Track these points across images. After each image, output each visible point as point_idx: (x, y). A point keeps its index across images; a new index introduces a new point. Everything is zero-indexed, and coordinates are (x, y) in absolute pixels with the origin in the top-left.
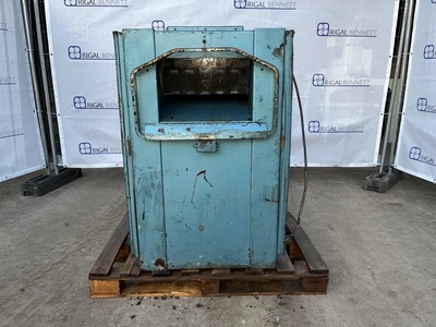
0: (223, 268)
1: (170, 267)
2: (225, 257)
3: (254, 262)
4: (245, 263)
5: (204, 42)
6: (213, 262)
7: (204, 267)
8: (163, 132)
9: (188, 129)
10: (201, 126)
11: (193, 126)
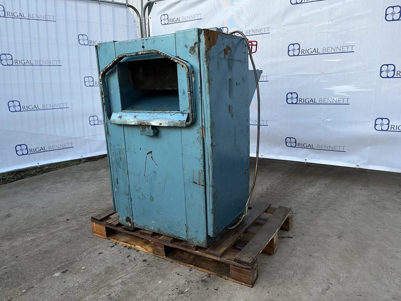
0: (169, 236)
1: (135, 226)
2: (169, 227)
3: (189, 237)
4: (183, 236)
5: (143, 47)
6: (162, 229)
7: (156, 231)
8: (121, 118)
9: (135, 117)
10: (144, 114)
11: (139, 114)
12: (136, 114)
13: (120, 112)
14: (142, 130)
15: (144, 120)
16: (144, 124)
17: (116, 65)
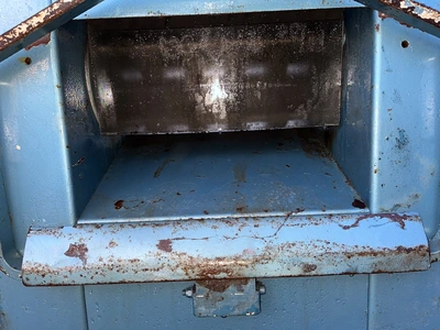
8: (82, 257)
9: (165, 245)
10: (205, 230)
11: (181, 232)
12: (165, 233)
13: (69, 229)
14: (207, 296)
15: (219, 259)
16: (223, 275)
17: (52, 34)
